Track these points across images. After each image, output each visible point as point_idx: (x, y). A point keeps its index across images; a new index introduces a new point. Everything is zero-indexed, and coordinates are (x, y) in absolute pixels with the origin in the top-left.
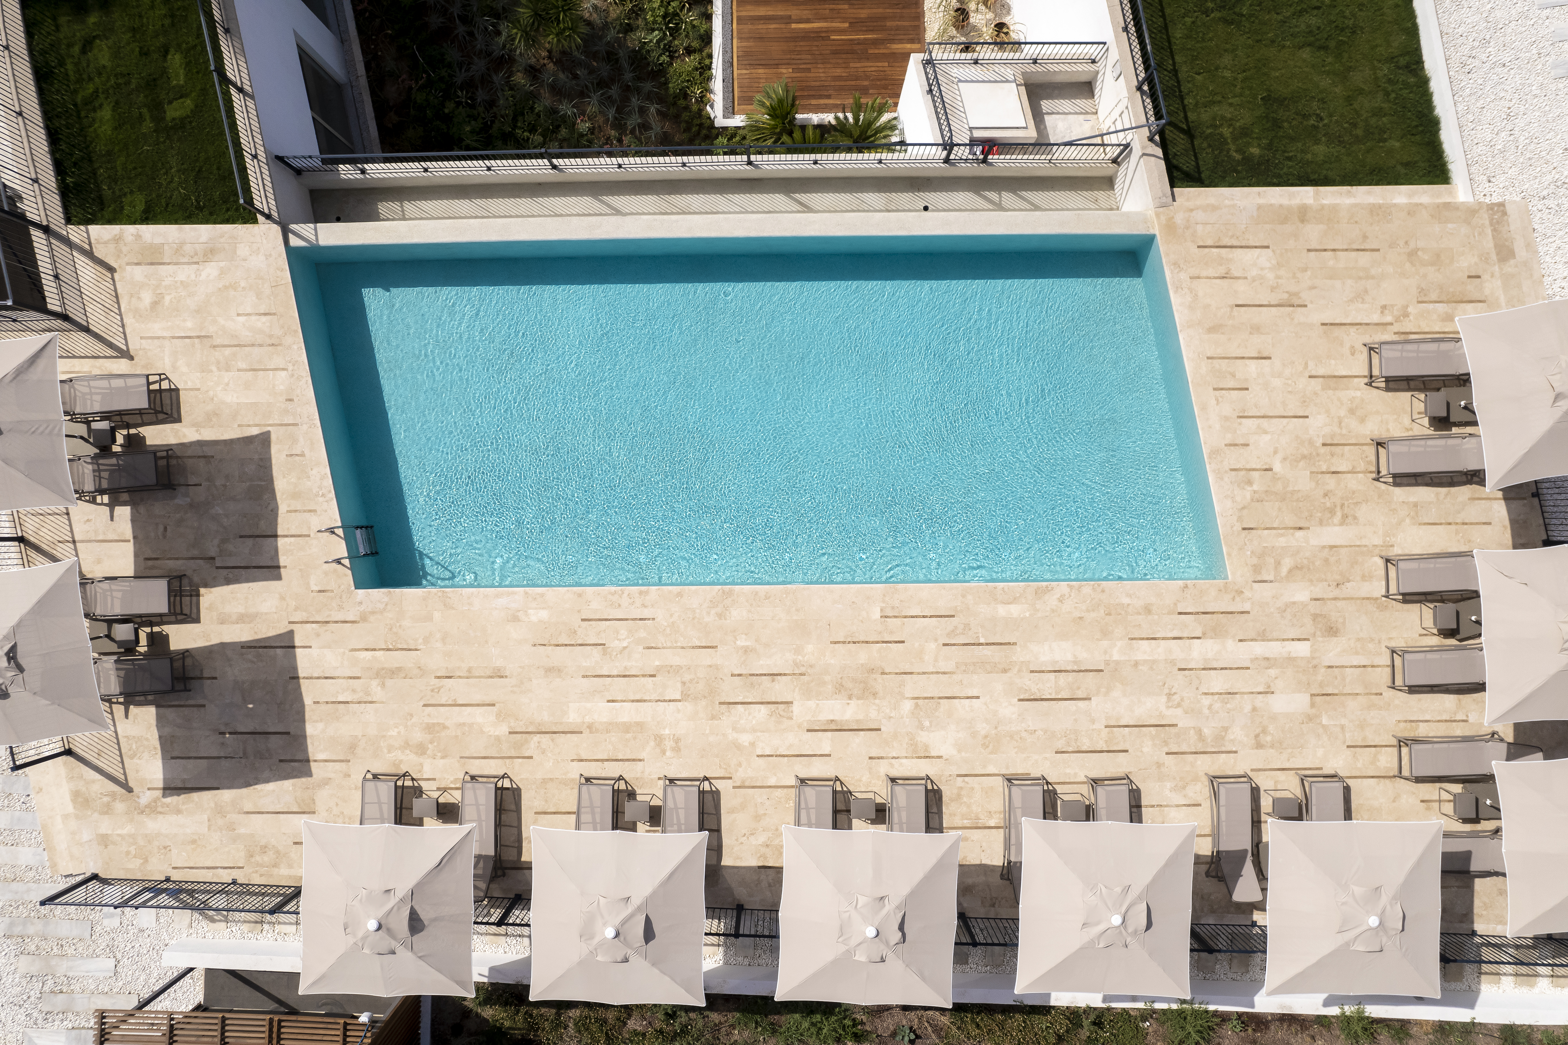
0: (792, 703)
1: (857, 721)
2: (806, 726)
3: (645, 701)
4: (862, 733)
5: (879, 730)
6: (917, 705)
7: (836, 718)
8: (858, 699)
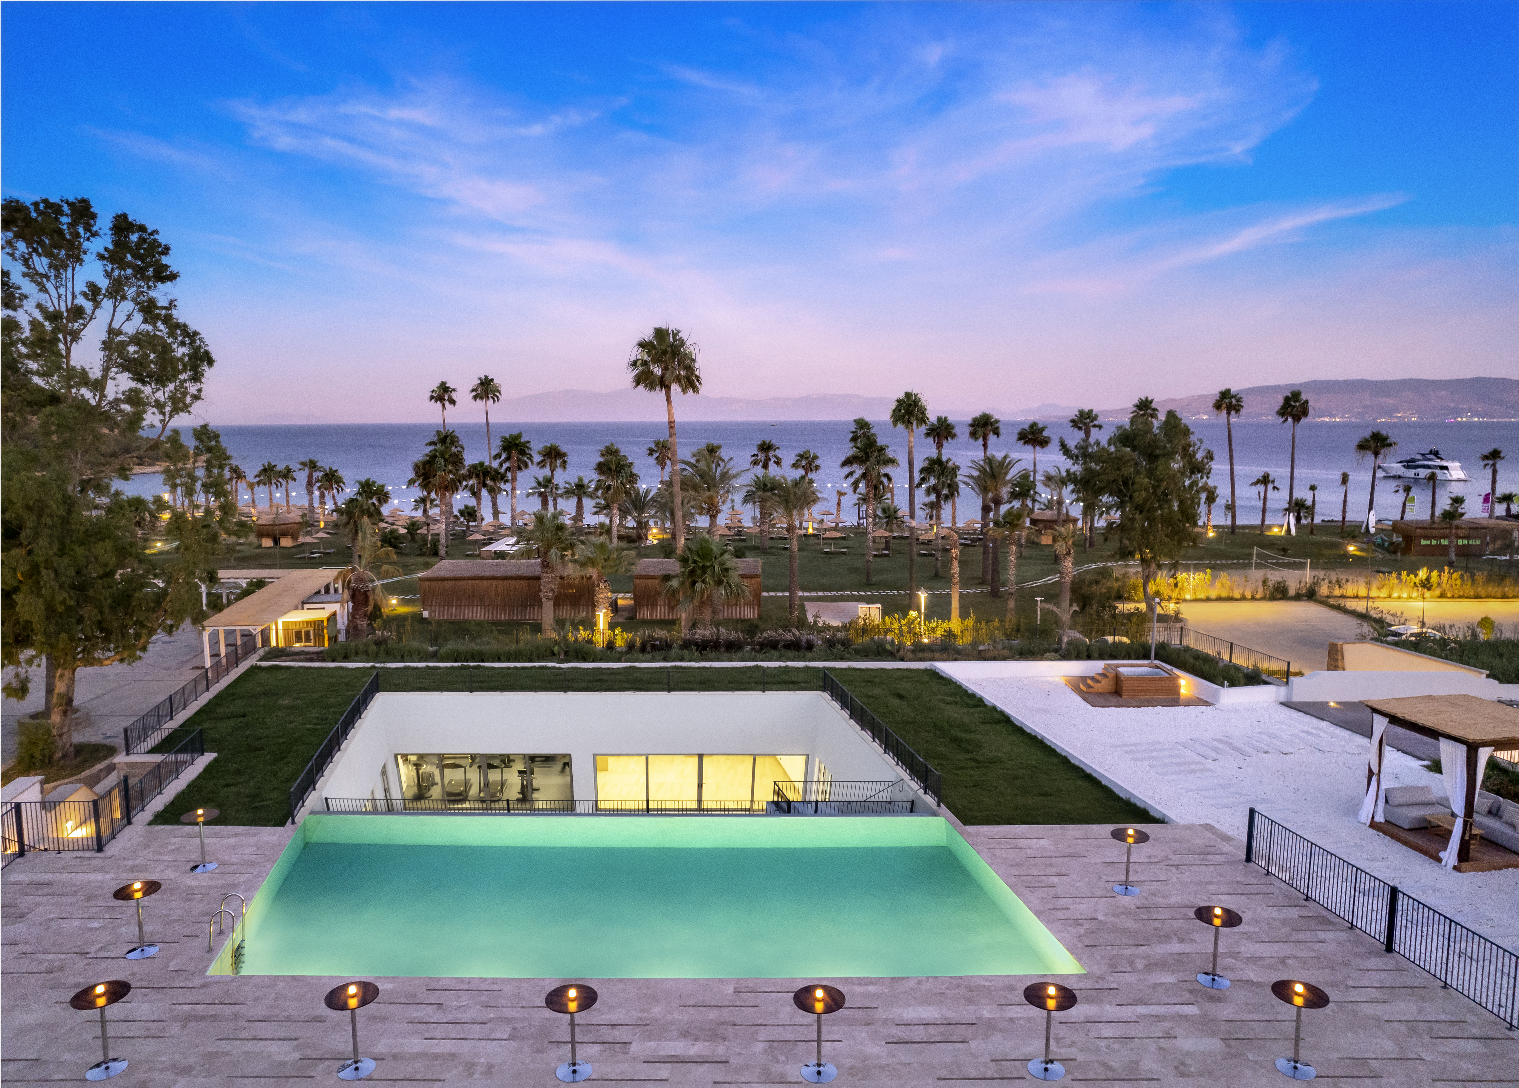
0: (630, 1043)
1: (702, 1056)
2: (643, 1059)
3: (466, 1039)
4: (707, 1064)
5: (728, 1062)
6: (771, 1046)
7: (677, 1054)
8: (705, 1041)
